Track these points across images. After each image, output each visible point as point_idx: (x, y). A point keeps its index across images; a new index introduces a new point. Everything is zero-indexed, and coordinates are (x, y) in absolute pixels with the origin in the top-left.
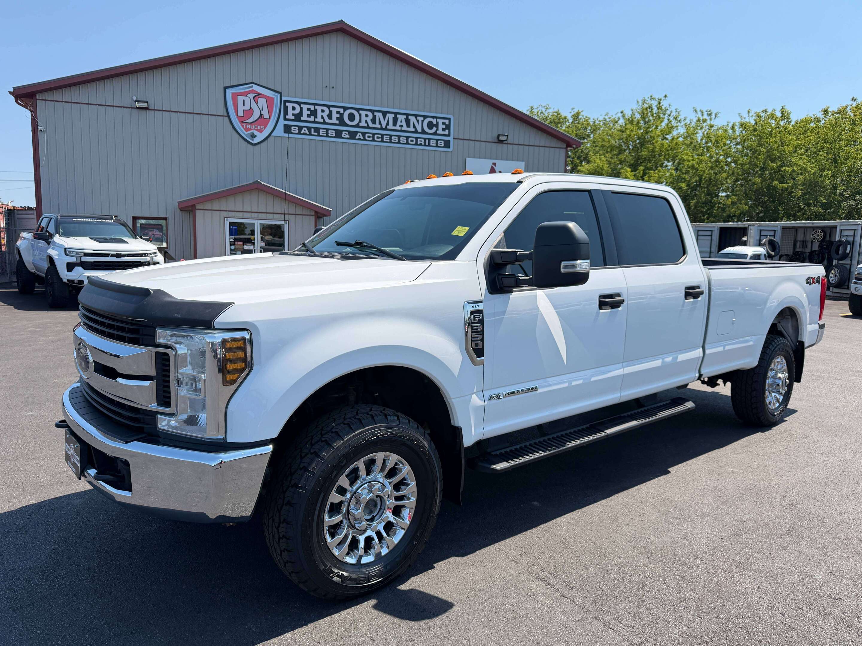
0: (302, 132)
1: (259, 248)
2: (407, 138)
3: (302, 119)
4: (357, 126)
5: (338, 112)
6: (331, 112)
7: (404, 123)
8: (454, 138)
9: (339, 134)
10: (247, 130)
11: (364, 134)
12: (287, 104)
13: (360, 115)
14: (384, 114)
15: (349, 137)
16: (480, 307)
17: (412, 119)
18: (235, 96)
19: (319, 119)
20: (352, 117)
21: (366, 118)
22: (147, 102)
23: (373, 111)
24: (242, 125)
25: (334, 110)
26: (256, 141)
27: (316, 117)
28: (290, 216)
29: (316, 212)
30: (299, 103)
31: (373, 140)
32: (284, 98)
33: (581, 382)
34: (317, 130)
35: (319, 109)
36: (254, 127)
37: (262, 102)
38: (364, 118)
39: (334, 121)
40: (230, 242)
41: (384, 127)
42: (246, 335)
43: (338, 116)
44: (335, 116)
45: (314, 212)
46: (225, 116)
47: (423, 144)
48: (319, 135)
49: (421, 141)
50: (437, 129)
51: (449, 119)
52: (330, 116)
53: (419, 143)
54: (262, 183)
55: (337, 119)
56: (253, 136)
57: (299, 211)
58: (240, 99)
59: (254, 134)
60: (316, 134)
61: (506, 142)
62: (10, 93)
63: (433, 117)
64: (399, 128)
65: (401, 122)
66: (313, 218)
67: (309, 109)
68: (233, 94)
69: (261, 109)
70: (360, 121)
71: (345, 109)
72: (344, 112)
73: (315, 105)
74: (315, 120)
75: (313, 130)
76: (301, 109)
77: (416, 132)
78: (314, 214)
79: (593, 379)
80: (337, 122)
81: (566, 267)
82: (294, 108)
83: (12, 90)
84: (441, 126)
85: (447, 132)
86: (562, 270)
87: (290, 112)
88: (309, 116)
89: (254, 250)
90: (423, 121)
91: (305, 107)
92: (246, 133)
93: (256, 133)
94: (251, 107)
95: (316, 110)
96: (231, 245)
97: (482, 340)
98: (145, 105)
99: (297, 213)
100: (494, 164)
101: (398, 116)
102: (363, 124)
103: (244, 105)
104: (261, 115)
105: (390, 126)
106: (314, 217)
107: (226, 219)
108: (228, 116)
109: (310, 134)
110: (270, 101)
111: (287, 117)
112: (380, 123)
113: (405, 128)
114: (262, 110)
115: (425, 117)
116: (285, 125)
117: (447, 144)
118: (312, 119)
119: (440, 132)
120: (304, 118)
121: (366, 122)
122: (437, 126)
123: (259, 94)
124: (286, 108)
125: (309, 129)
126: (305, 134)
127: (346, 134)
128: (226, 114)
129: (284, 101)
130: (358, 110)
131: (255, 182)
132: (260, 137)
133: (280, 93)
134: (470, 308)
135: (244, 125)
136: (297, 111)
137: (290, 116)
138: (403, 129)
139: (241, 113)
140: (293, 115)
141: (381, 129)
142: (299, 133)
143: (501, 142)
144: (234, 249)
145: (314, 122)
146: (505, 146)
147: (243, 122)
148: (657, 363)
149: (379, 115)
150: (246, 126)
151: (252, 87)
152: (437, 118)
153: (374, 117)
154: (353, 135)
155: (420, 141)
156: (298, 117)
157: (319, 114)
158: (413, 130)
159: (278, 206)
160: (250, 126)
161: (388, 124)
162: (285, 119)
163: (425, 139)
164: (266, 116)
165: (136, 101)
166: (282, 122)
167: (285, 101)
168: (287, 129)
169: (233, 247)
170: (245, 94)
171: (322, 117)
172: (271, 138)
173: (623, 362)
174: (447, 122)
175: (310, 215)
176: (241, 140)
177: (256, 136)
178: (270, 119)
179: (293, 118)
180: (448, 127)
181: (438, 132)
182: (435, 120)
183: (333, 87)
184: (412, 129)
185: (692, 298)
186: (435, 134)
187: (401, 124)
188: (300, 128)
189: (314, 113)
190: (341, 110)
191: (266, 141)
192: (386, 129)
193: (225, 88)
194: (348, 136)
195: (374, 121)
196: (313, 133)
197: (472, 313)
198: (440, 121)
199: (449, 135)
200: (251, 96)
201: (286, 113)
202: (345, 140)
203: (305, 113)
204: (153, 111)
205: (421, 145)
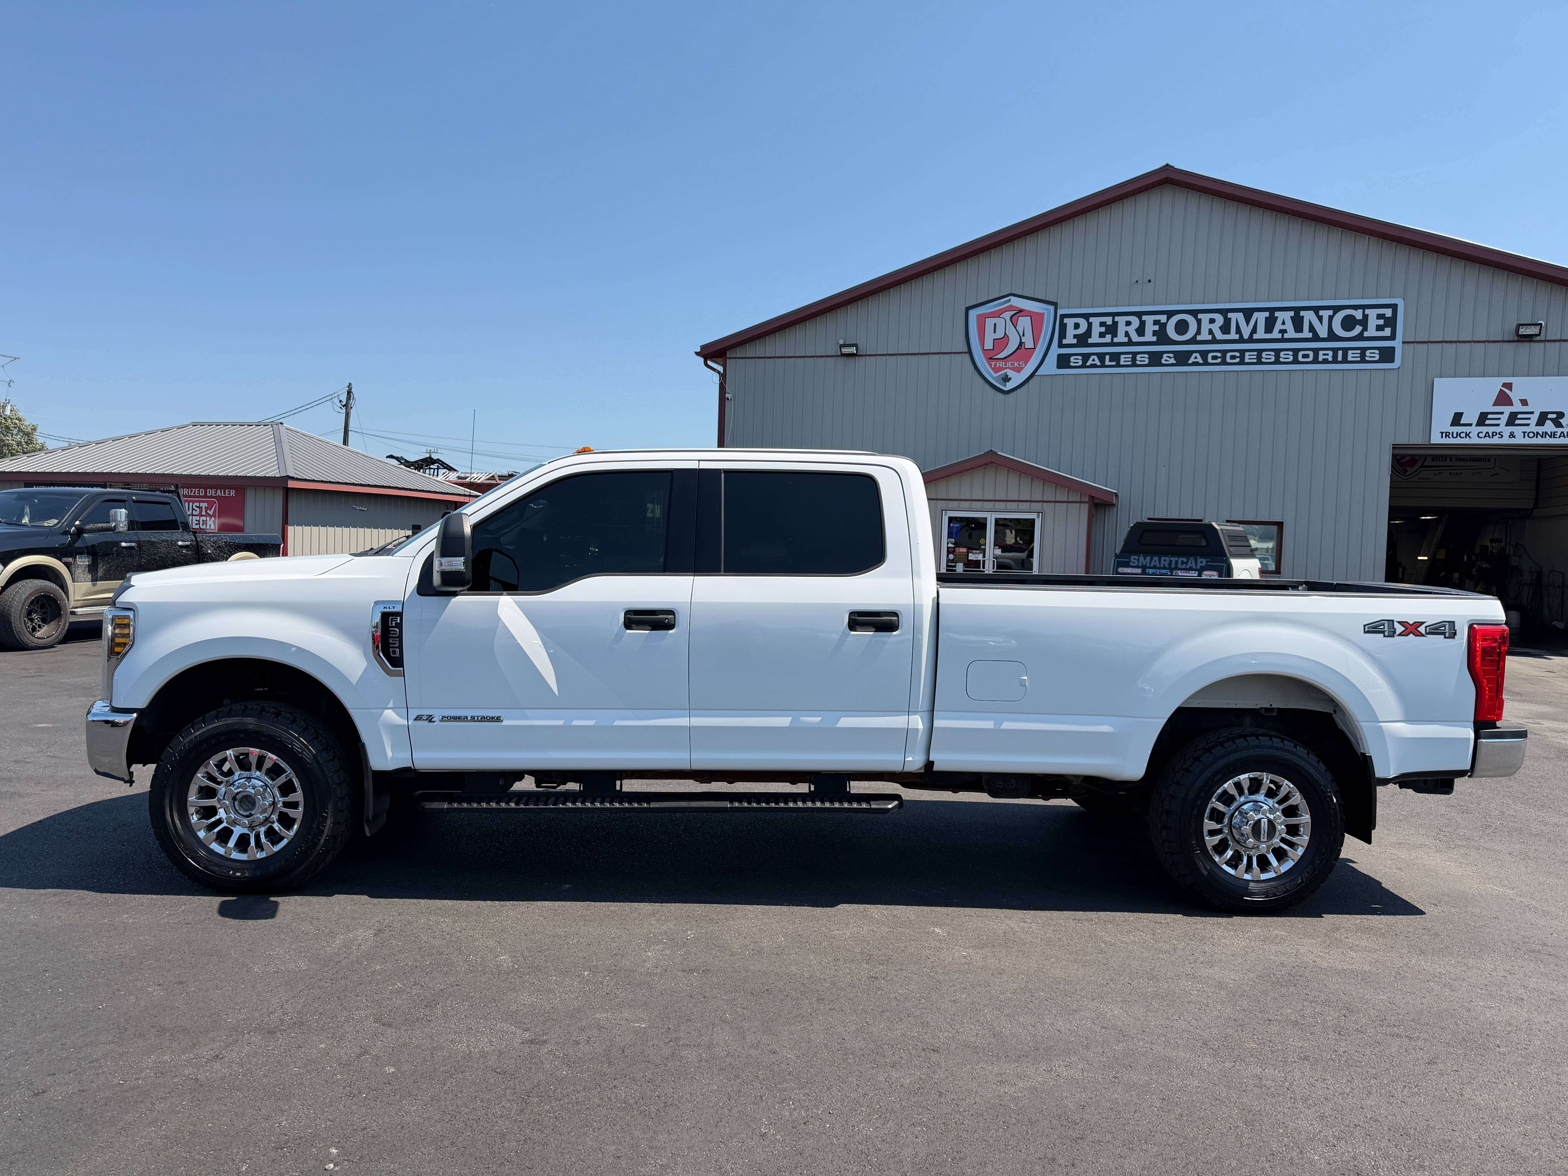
0: (1088, 364)
1: (991, 558)
2: (1296, 351)
3: (1090, 341)
4: (1193, 341)
5: (1156, 322)
6: (1143, 324)
7: (1289, 326)
8: (1403, 343)
9: (1155, 359)
10: (996, 370)
11: (1204, 354)
12: (1066, 320)
13: (1199, 322)
14: (1248, 314)
15: (1175, 362)
17: (1308, 316)
18: (982, 320)
19: (1121, 338)
20: (1182, 327)
21: (1210, 326)
22: (856, 345)
23: (1224, 312)
24: (989, 363)
25: (1149, 320)
26: (1010, 386)
27: (1115, 335)
28: (1045, 504)
29: (1092, 498)
30: (1086, 316)
31: (1224, 363)
32: (1060, 312)
34: (1115, 357)
35: (1121, 320)
36: (1009, 364)
37: (1024, 322)
38: (1206, 326)
39: (1149, 337)
40: (948, 548)
41: (1246, 336)
43: (1157, 328)
44: (1150, 328)
45: (1088, 496)
46: (965, 353)
47: (1330, 359)
48: (1118, 365)
49: (1328, 354)
50: (1365, 329)
51: (1394, 307)
52: (1141, 331)
53: (1320, 359)
54: (999, 453)
55: (1155, 333)
56: (1006, 379)
57: (1062, 496)
58: (990, 322)
59: (1007, 376)
60: (1114, 363)
61: (1538, 338)
62: (697, 354)
63: (1355, 307)
64: (1279, 336)
65: (1283, 323)
66: (1085, 508)
67: (1102, 324)
68: (978, 316)
69: (1021, 335)
70: (1198, 332)
71: (1170, 314)
72: (1168, 320)
73: (1113, 315)
74: (1112, 340)
75: (1107, 357)
76: (1090, 325)
77: (1316, 338)
78: (1087, 500)
80: (1154, 339)
82: (1077, 326)
83: (699, 350)
84: (1373, 322)
85: (1387, 332)
87: (1071, 332)
88: (1102, 335)
89: (984, 562)
90: (1331, 318)
91: (1095, 321)
92: (995, 375)
93: (1010, 373)
94: (1005, 334)
95: (1115, 324)
96: (948, 553)
98: (853, 350)
99: (1057, 500)
100: (1509, 386)
101: (1277, 314)
102: (1205, 336)
103: (995, 332)
104: (1021, 344)
105: (1260, 334)
106: (1087, 505)
107: (944, 512)
108: (970, 352)
109: (1103, 365)
110: (1036, 320)
111: (1065, 342)
112: (1238, 331)
113: (1291, 334)
114: (1023, 335)
115: (1337, 309)
116: (1059, 356)
117: (1387, 355)
118: (1108, 339)
119: (1371, 332)
120: (1095, 338)
121: (1211, 332)
122: (1364, 323)
123: (1021, 311)
124: (1063, 327)
125: (1101, 357)
126: (1094, 366)
127: (1170, 357)
128: (966, 350)
129: (1061, 315)
130: (1194, 313)
131: (988, 452)
132: (1016, 379)
133: (1055, 304)
135: (993, 363)
136: (1083, 329)
137: (1070, 339)
138: (1286, 336)
139: (989, 345)
140: (1075, 336)
141: (1241, 340)
142: (1084, 366)
143: (1529, 338)
144: (953, 560)
145: (1112, 344)
146: (1537, 347)
147: (991, 358)
149: (1237, 318)
150: (995, 365)
151: (1009, 301)
152: (1364, 307)
153: (1227, 321)
154: (1182, 358)
155: (1324, 355)
156: (1083, 340)
157: (1122, 329)
158: (1310, 335)
159: (1024, 489)
160: (1000, 364)
161: (1254, 330)
162: (1061, 345)
163: (1335, 351)
164: (1029, 344)
165: (841, 346)
166: (1055, 351)
167: (1063, 316)
168: (1063, 362)
169: (951, 556)
170: (997, 314)
171: (1127, 334)
172: (1035, 378)
174: (1388, 313)
175: (1080, 502)
176: (988, 387)
177: (1010, 379)
178: (1035, 348)
179: (1075, 341)
180: (1391, 322)
181: (1366, 334)
182: (1360, 311)
183: (1149, 281)
184: (1306, 334)
186: (1360, 337)
187: (1283, 327)
188: (1086, 357)
189: (1112, 330)
190: (1163, 318)
191: (1027, 385)
192: (1251, 340)
193: (968, 309)
194: (1172, 361)
195: (1225, 329)
196: (1107, 363)
198: (1372, 313)
199: (1393, 337)
200: (1007, 315)
201: (1063, 335)
202: (1169, 369)
203: (1097, 330)
204: (864, 358)
205: (1325, 361)
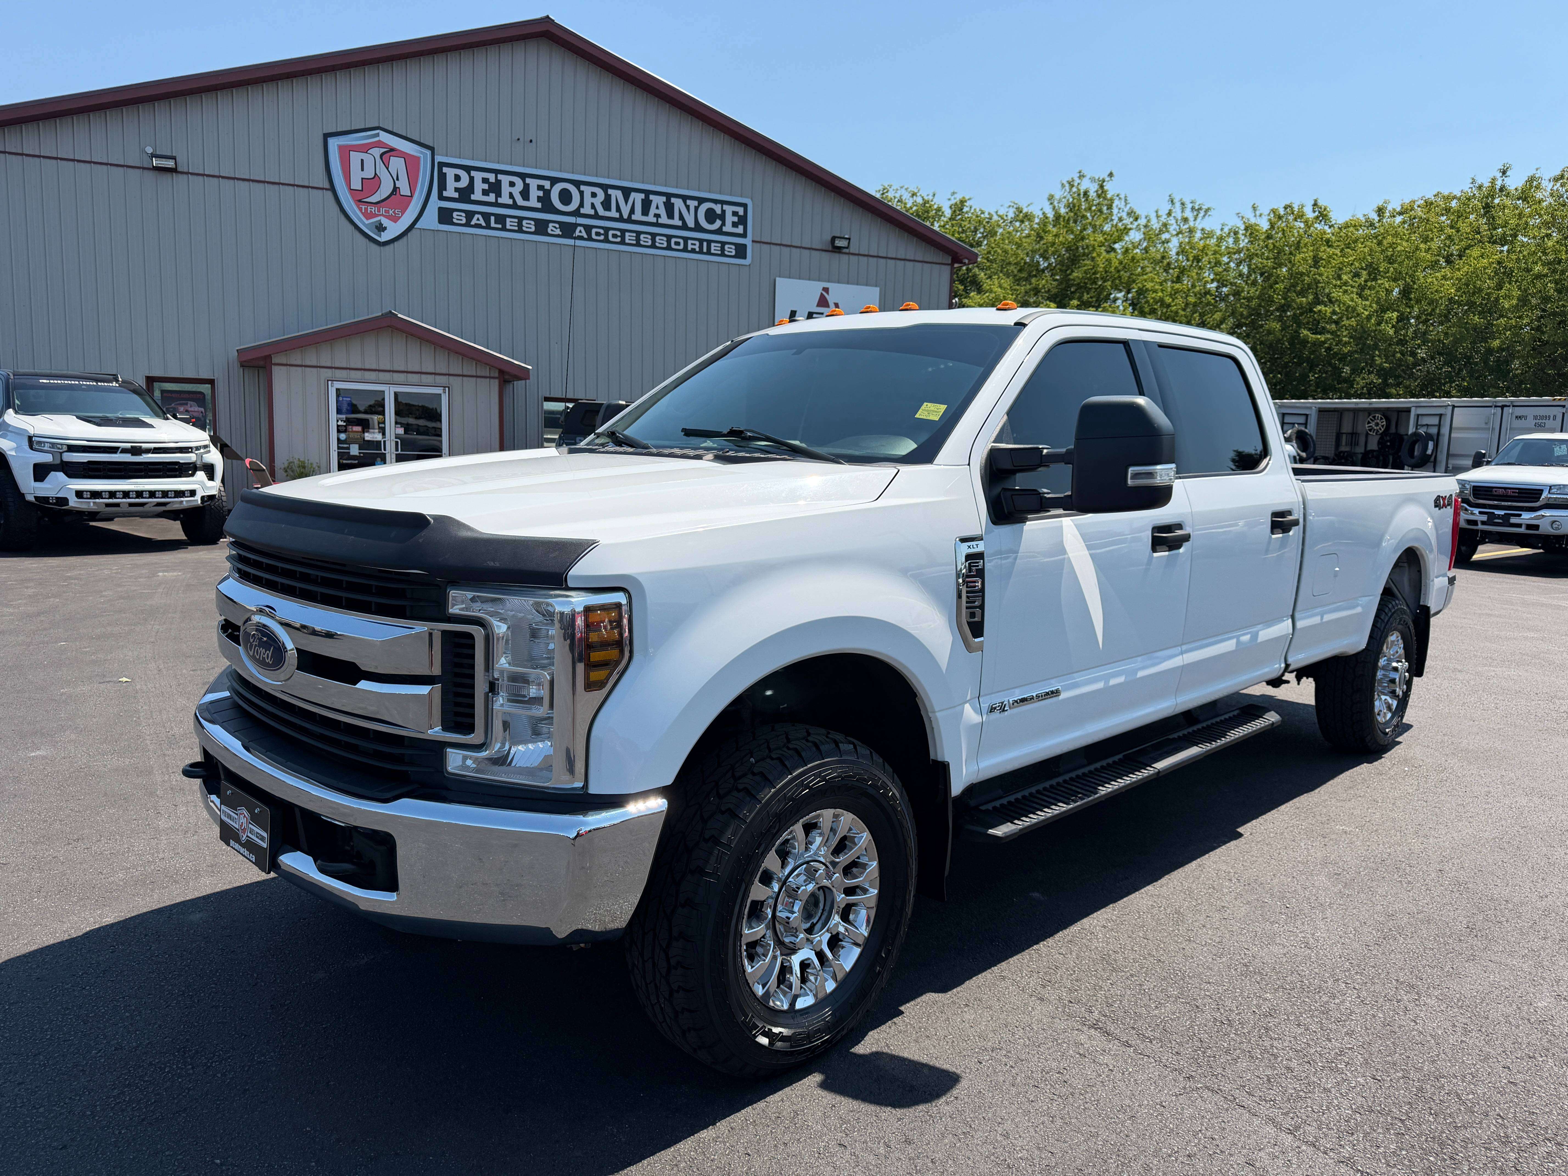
0: (473, 223)
1: (393, 437)
2: (669, 238)
3: (473, 197)
4: (576, 213)
5: (540, 188)
6: (527, 187)
7: (662, 211)
8: (753, 241)
9: (541, 228)
10: (368, 216)
11: (588, 228)
12: (445, 170)
13: (582, 193)
14: (627, 192)
15: (560, 233)
16: (980, 547)
17: (678, 203)
18: (345, 153)
19: (505, 199)
20: (566, 197)
21: (593, 200)
22: (174, 158)
23: (605, 187)
24: (358, 207)
25: (533, 183)
26: (385, 237)
27: (499, 195)
28: (451, 378)
29: (501, 372)
30: (468, 169)
31: (606, 240)
32: (439, 159)
33: (1121, 679)
34: (501, 219)
35: (505, 179)
36: (383, 211)
37: (397, 164)
38: (588, 200)
39: (533, 203)
40: (338, 426)
41: (625, 216)
42: (620, 598)
43: (541, 193)
44: (534, 193)
45: (497, 371)
46: (326, 189)
47: (697, 250)
48: (504, 229)
49: (695, 244)
50: (723, 224)
51: (745, 206)
52: (525, 194)
53: (689, 249)
54: (399, 315)
55: (539, 199)
56: (381, 228)
57: (470, 369)
58: (355, 157)
59: (381, 224)
60: (500, 226)
61: (846, 251)
63: (716, 202)
64: (654, 220)
65: (657, 208)
66: (495, 384)
67: (485, 180)
68: (340, 148)
69: (395, 179)
70: (582, 205)
71: (554, 181)
72: (552, 186)
73: (497, 172)
74: (496, 200)
75: (493, 218)
76: (472, 179)
77: (685, 227)
78: (497, 375)
79: (1140, 674)
80: (539, 205)
81: (1136, 476)
82: (457, 178)
84: (730, 219)
85: (740, 230)
86: (1130, 482)
87: (451, 184)
88: (485, 193)
89: (385, 442)
90: (696, 209)
91: (478, 176)
92: (367, 222)
93: (385, 222)
94: (376, 174)
95: (498, 183)
96: (339, 431)
97: (982, 607)
98: (170, 164)
99: (465, 373)
100: (826, 290)
101: (652, 197)
102: (587, 210)
103: (362, 170)
104: (395, 189)
105: (638, 216)
106: (497, 381)
107: (330, 382)
108: (332, 189)
109: (488, 227)
110: (411, 163)
111: (445, 194)
112: (618, 209)
113: (664, 220)
114: (398, 179)
115: (701, 201)
116: (440, 209)
117: (741, 252)
118: (492, 198)
119: (728, 228)
120: (477, 196)
121: (593, 206)
122: (722, 217)
123: (392, 150)
124: (443, 178)
125: (486, 216)
126: (478, 226)
127: (555, 227)
128: (327, 186)
129: (439, 163)
130: (577, 184)
131: (387, 314)
132: (393, 230)
133: (432, 149)
134: (965, 549)
135: (363, 207)
136: (464, 183)
137: (450, 192)
138: (660, 221)
139: (356, 185)
140: (457, 190)
141: (621, 219)
142: (468, 224)
143: (838, 250)
144: (346, 440)
145: (496, 204)
146: (845, 258)
147: (360, 201)
148: (1229, 645)
149: (616, 194)
150: (366, 209)
151: (378, 135)
152: (723, 203)
153: (608, 198)
154: (568, 230)
155: (692, 244)
156: (465, 194)
157: (505, 189)
158: (680, 223)
159: (427, 360)
160: (374, 209)
161: (632, 211)
162: (441, 198)
163: (701, 241)
164: (405, 190)
165: (153, 155)
166: (435, 204)
167: (442, 165)
168: (445, 216)
169: (343, 436)
170: (365, 149)
171: (511, 196)
172: (414, 231)
173: (1183, 644)
174: (741, 211)
175: (490, 377)
176: (357, 235)
177: (385, 228)
178: (412, 196)
179: (456, 195)
180: (742, 220)
181: (725, 229)
182: (719, 206)
183: (531, 141)
184: (677, 222)
185: (1281, 531)
186: (719, 231)
187: (657, 212)
188: (470, 215)
189: (495, 188)
190: (547, 184)
191: (405, 238)
192: (629, 220)
193: (326, 136)
194: (558, 232)
195: (606, 204)
196: (493, 225)
197: (969, 557)
198: (729, 209)
199: (744, 235)
200: (377, 152)
201: (442, 186)
202: (554, 240)
203: (479, 186)
204: (185, 176)
205: (693, 251)
